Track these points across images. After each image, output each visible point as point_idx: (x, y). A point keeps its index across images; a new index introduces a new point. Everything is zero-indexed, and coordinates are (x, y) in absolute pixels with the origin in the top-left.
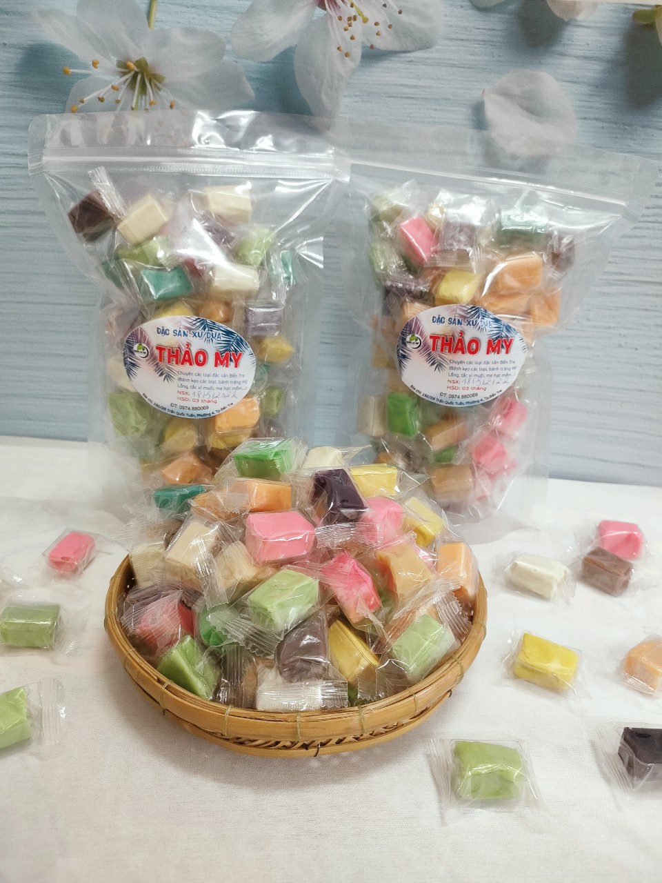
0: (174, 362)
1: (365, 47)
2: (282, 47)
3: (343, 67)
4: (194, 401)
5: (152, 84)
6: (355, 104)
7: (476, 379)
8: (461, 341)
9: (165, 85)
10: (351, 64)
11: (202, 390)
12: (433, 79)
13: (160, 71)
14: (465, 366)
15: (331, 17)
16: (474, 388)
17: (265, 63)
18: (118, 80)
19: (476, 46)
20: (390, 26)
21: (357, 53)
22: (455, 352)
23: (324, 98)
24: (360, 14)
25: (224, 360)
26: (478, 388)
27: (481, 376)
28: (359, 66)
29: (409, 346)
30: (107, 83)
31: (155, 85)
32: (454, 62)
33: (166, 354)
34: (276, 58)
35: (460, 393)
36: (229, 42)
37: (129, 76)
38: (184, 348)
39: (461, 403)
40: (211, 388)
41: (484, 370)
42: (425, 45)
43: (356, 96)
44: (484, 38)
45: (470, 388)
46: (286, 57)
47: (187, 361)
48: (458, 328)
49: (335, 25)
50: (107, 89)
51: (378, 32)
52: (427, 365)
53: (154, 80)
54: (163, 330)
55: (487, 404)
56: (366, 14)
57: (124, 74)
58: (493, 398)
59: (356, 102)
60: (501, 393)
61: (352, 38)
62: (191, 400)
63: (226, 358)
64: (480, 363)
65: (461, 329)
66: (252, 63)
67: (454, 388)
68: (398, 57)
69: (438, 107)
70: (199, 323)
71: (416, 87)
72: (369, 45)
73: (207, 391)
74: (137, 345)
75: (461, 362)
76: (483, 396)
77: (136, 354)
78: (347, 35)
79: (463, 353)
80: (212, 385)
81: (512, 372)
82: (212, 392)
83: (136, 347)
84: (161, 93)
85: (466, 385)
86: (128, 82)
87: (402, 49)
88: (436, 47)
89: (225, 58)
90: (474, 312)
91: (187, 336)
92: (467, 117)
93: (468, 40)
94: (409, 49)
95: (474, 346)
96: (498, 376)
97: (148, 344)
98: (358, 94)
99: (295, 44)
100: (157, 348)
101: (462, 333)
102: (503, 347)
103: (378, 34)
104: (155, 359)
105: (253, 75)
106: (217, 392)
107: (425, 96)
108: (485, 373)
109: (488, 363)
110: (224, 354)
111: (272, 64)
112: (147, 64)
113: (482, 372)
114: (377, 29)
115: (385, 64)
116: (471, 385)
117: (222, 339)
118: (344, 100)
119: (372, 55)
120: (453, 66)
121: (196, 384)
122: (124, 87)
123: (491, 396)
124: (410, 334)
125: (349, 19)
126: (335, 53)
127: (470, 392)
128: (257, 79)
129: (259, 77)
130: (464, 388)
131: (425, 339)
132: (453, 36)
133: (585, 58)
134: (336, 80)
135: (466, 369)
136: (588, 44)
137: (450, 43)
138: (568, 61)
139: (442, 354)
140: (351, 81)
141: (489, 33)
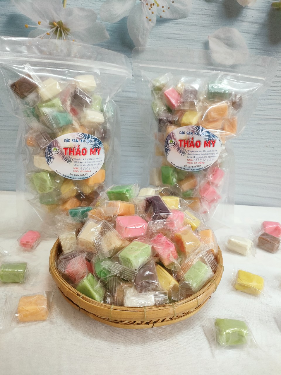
1: (158, 17)
2: (122, 17)
3: (148, 26)
7: (200, 159)
8: (192, 142)
9: (70, 33)
10: (152, 24)
11: (85, 167)
12: (187, 31)
13: (68, 27)
14: (195, 153)
15: (143, 3)
16: (199, 163)
17: (115, 23)
18: (49, 30)
19: (206, 17)
20: (169, 8)
21: (155, 19)
22: (190, 147)
23: (140, 39)
24: (156, 3)
26: (201, 163)
27: (202, 157)
28: (155, 25)
29: (170, 145)
30: (44, 32)
31: (66, 33)
32: (196, 24)
33: (68, 151)
34: (119, 21)
35: (193, 165)
36: (99, 14)
37: (54, 29)
38: (77, 148)
39: (193, 170)
41: (203, 154)
42: (184, 16)
43: (154, 38)
44: (209, 14)
45: (197, 163)
46: (124, 21)
48: (191, 136)
49: (145, 7)
50: (44, 34)
51: (164, 10)
52: (178, 153)
53: (66, 31)
54: (67, 139)
55: (205, 170)
56: (158, 2)
57: (52, 28)
58: (208, 167)
59: (154, 41)
60: (211, 165)
61: (152, 13)
64: (201, 151)
66: (109, 23)
67: (190, 163)
68: (172, 21)
69: (189, 43)
70: (83, 136)
72: (160, 16)
74: (53, 148)
75: (193, 151)
76: (203, 166)
77: (53, 152)
78: (150, 12)
79: (194, 147)
81: (216, 155)
84: (68, 36)
85: (196, 162)
86: (53, 32)
87: (174, 18)
88: (188, 17)
89: (97, 21)
90: (198, 129)
91: (78, 142)
92: (201, 48)
93: (202, 14)
94: (177, 18)
95: (198, 144)
96: (210, 157)
97: (59, 147)
99: (127, 15)
100: (64, 148)
101: (193, 138)
102: (211, 144)
103: (163, 11)
105: (109, 29)
108: (204, 156)
109: (205, 151)
111: (117, 24)
112: (62, 23)
113: (202, 155)
114: (163, 9)
115: (167, 25)
116: (197, 161)
118: (149, 40)
119: (161, 21)
120: (196, 25)
121: (82, 164)
123: (207, 166)
124: (170, 139)
125: (151, 5)
126: (145, 19)
127: (197, 164)
128: (111, 30)
129: (112, 29)
130: (195, 163)
131: (177, 141)
132: (195, 13)
133: (252, 22)
134: (145, 31)
135: (195, 154)
136: (253, 17)
137: (194, 16)
138: (244, 24)
139: (184, 148)
140: (152, 32)
141: (211, 11)
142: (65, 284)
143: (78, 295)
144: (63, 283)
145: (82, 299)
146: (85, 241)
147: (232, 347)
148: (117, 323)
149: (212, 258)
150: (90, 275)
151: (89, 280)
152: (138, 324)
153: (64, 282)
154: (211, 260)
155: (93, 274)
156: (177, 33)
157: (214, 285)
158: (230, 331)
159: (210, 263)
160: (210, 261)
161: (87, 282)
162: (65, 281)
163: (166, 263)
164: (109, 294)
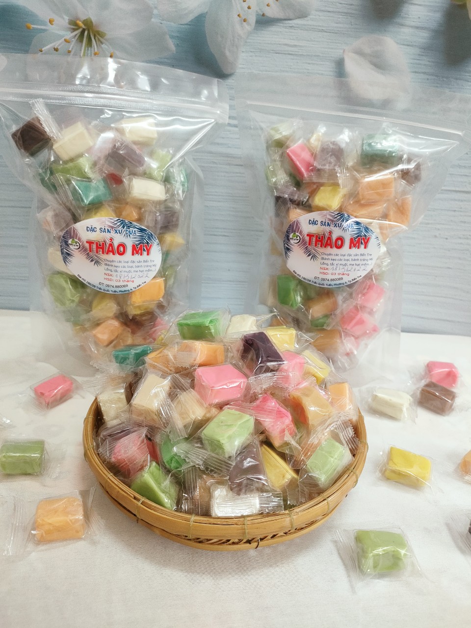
0: (101, 253)
1: (258, 15)
2: (196, 14)
3: (242, 30)
4: (117, 281)
5: (96, 38)
6: (251, 58)
7: (342, 267)
8: (329, 238)
9: (106, 40)
10: (248, 28)
11: (123, 273)
12: (308, 41)
13: (102, 29)
14: (333, 257)
16: (339, 274)
17: (183, 25)
18: (69, 35)
19: (341, 16)
21: (252, 19)
22: (325, 247)
23: (227, 53)
25: (139, 250)
26: (343, 274)
27: (345, 265)
28: (254, 29)
29: (292, 241)
30: (61, 37)
31: (99, 39)
32: (324, 28)
33: (94, 246)
34: (192, 21)
35: (330, 277)
36: (156, 8)
37: (78, 32)
38: (108, 242)
39: (330, 285)
40: (130, 271)
41: (348, 260)
42: (303, 15)
43: (251, 52)
44: (350, 11)
45: (337, 274)
46: (199, 20)
47: (110, 251)
48: (327, 229)
50: (61, 41)
51: (268, 4)
52: (305, 256)
53: (99, 37)
54: (92, 228)
55: (350, 286)
57: (74, 30)
58: (354, 281)
59: (251, 56)
60: (361, 278)
62: (114, 280)
63: (141, 248)
64: (344, 255)
65: (330, 229)
66: (172, 24)
67: (324, 274)
68: (283, 23)
69: (310, 62)
70: (120, 223)
71: (295, 46)
72: (262, 14)
73: (126, 274)
74: (71, 240)
75: (330, 254)
76: (346, 279)
77: (71, 246)
78: (245, 5)
79: (331, 247)
80: (130, 269)
81: (369, 262)
82: (130, 275)
83: (70, 241)
84: (103, 46)
85: (334, 272)
86: (77, 38)
87: (286, 18)
88: (311, 17)
89: (153, 20)
90: (340, 217)
91: (110, 232)
92: (331, 69)
93: (334, 12)
94: (291, 17)
95: (339, 242)
96: (358, 265)
97: (79, 239)
98: (252, 50)
99: (206, 11)
100: (87, 242)
101: (330, 233)
102: (362, 243)
104: (86, 250)
105: (175, 34)
106: (134, 274)
107: (301, 53)
108: (348, 263)
109: (350, 255)
110: (139, 246)
111: (189, 26)
112: (91, 22)
113: (346, 262)
115: (274, 29)
116: (337, 272)
117: (137, 234)
118: (243, 54)
119: (264, 22)
120: (323, 31)
121: (118, 269)
122: (74, 40)
123: (352, 280)
124: (293, 232)
126: (237, 19)
127: (337, 277)
128: (177, 37)
129: (178, 35)
130: (332, 274)
131: (304, 236)
132: (323, 9)
133: (417, 28)
134: (236, 40)
135: (333, 260)
136: (419, 18)
137: (321, 14)
138: (405, 30)
139: (317, 249)
140: (248, 41)
141: (349, 7)
142: (113, 480)
143: (135, 498)
144: (109, 478)
145: (142, 505)
146: (143, 408)
147: (381, 576)
148: (200, 542)
149: (351, 432)
150: (154, 464)
151: (152, 474)
152: (234, 543)
153: (110, 476)
154: (349, 437)
155: (157, 463)
156: (290, 44)
157: (354, 477)
158: (380, 551)
159: (348, 440)
160: (347, 438)
161: (150, 476)
162: (111, 474)
163: (277, 443)
164: (186, 495)
